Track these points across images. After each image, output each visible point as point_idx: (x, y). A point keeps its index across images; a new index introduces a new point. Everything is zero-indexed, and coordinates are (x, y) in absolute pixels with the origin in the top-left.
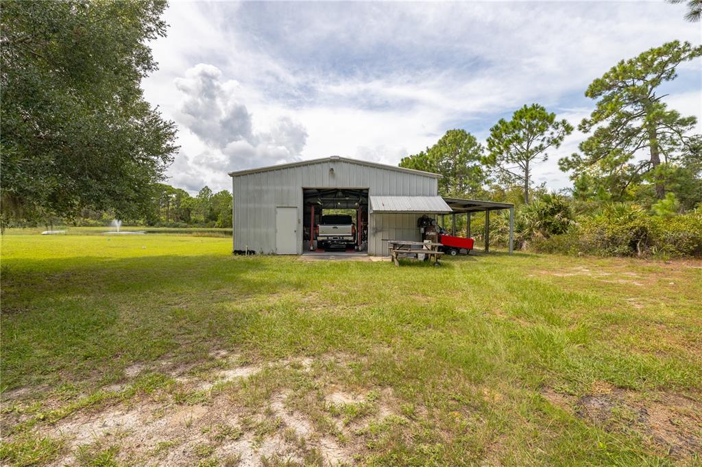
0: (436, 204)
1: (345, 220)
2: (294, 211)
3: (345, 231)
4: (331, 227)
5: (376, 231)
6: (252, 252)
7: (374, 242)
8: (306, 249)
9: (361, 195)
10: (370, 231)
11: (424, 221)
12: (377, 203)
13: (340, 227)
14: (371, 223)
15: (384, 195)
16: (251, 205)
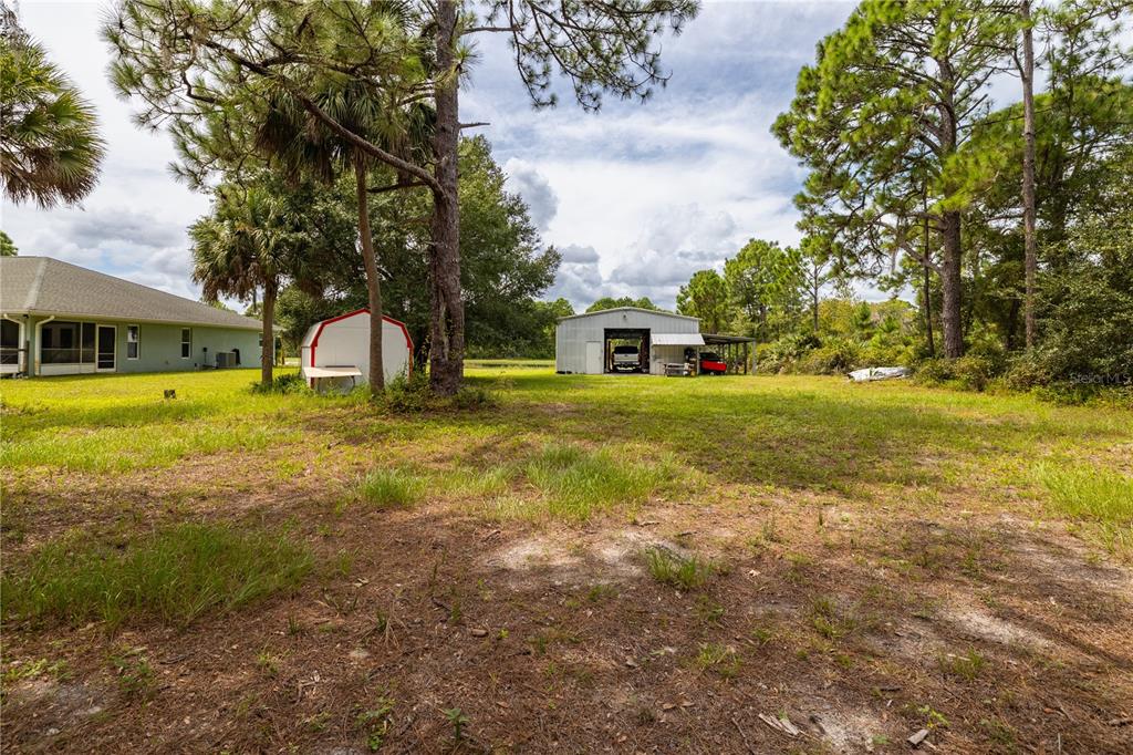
0: (697, 340)
1: (632, 350)
2: (598, 345)
3: (634, 358)
4: (623, 355)
5: (656, 358)
6: (570, 373)
7: (655, 366)
8: (605, 372)
9: (646, 333)
10: (651, 358)
11: (689, 351)
12: (656, 339)
13: (630, 355)
14: (652, 352)
15: (661, 333)
16: (569, 341)
